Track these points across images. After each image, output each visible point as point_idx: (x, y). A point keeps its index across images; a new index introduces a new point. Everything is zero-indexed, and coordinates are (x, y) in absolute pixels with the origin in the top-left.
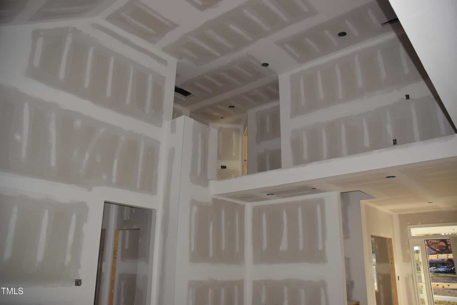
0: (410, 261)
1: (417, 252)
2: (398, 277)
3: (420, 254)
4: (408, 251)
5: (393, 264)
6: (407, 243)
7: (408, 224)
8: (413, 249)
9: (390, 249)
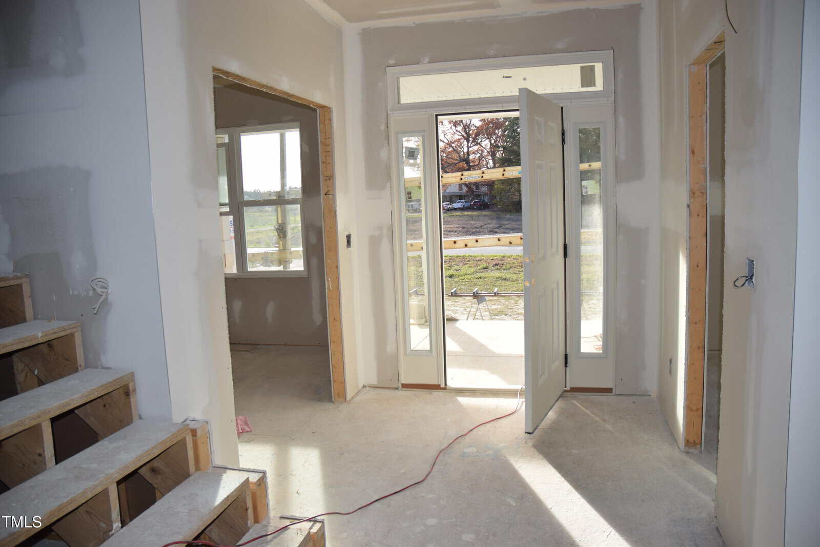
0: (388, 184)
1: (412, 154)
2: (349, 237)
3: (419, 160)
4: (384, 154)
5: (330, 197)
6: (383, 127)
7: (392, 62)
8: (399, 143)
9: (323, 144)
